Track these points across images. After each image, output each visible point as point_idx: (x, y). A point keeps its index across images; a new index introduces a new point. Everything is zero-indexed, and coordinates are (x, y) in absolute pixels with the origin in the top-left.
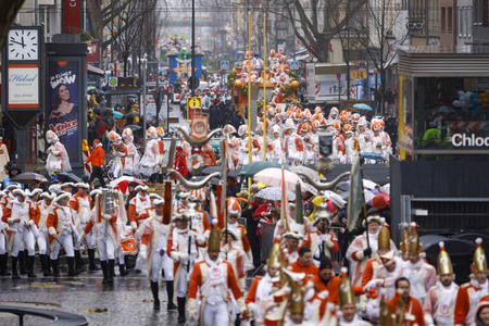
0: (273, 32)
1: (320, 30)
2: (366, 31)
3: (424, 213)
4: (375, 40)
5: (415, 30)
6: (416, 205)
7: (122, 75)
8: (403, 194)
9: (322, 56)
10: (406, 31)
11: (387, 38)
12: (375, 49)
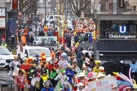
0: (67, 10)
1: (78, 9)
2: (90, 9)
3: (102, 55)
4: (92, 12)
5: (102, 9)
6: (100, 53)
7: (28, 20)
8: (97, 50)
9: (79, 16)
10: (100, 9)
11: (95, 11)
12: (92, 14)
